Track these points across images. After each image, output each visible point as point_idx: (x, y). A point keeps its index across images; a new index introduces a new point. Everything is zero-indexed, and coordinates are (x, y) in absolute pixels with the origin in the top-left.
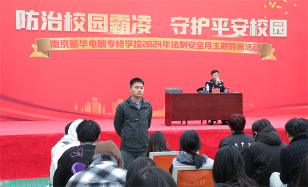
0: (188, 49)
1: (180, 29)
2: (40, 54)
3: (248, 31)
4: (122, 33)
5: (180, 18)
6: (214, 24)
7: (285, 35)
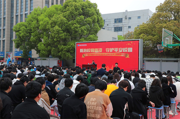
0: (109, 55)
1: (108, 51)
2: (83, 57)
3: (123, 51)
4: (97, 52)
5: (108, 49)
6: (115, 49)
7: (132, 51)
